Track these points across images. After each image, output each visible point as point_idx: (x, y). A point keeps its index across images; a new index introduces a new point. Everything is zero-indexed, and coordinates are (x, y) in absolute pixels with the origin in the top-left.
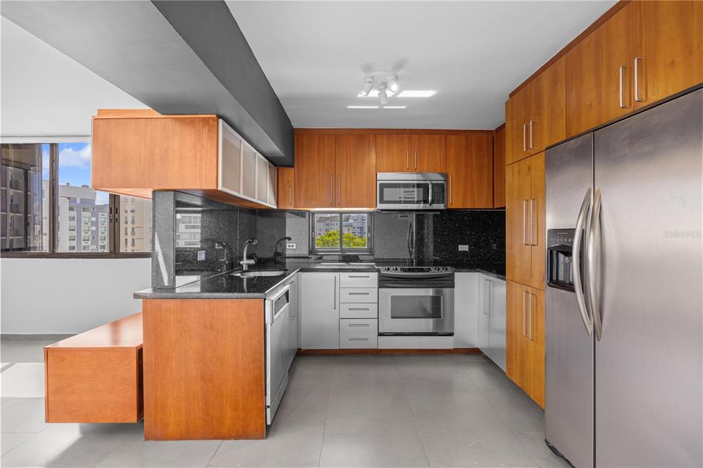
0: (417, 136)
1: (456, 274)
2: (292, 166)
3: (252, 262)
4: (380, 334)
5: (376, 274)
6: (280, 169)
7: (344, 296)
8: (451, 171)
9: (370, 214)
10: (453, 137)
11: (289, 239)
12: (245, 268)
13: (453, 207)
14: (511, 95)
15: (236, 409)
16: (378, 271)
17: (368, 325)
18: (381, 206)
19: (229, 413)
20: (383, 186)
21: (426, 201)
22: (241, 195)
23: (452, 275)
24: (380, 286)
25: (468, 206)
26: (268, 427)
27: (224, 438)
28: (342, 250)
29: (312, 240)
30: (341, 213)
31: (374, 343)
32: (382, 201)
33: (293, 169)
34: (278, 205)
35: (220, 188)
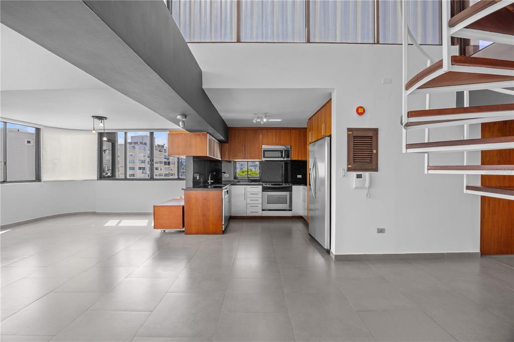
0: (278, 130)
1: (293, 186)
2: (228, 143)
3: (212, 181)
4: (263, 210)
5: (261, 186)
6: (223, 144)
7: (249, 195)
8: (293, 145)
9: (260, 162)
10: (293, 131)
11: (225, 173)
12: (210, 183)
13: (294, 159)
14: (309, 119)
15: (213, 225)
16: (262, 185)
17: (257, 206)
18: (264, 159)
19: (211, 226)
20: (264, 151)
21: (282, 157)
22: (212, 157)
23: (291, 187)
24: (263, 191)
25: (300, 159)
26: (223, 231)
27: (209, 234)
28: (248, 177)
29: (235, 173)
30: (248, 162)
31: (260, 213)
32: (264, 157)
33: (227, 144)
34: (221, 158)
35: (208, 155)
